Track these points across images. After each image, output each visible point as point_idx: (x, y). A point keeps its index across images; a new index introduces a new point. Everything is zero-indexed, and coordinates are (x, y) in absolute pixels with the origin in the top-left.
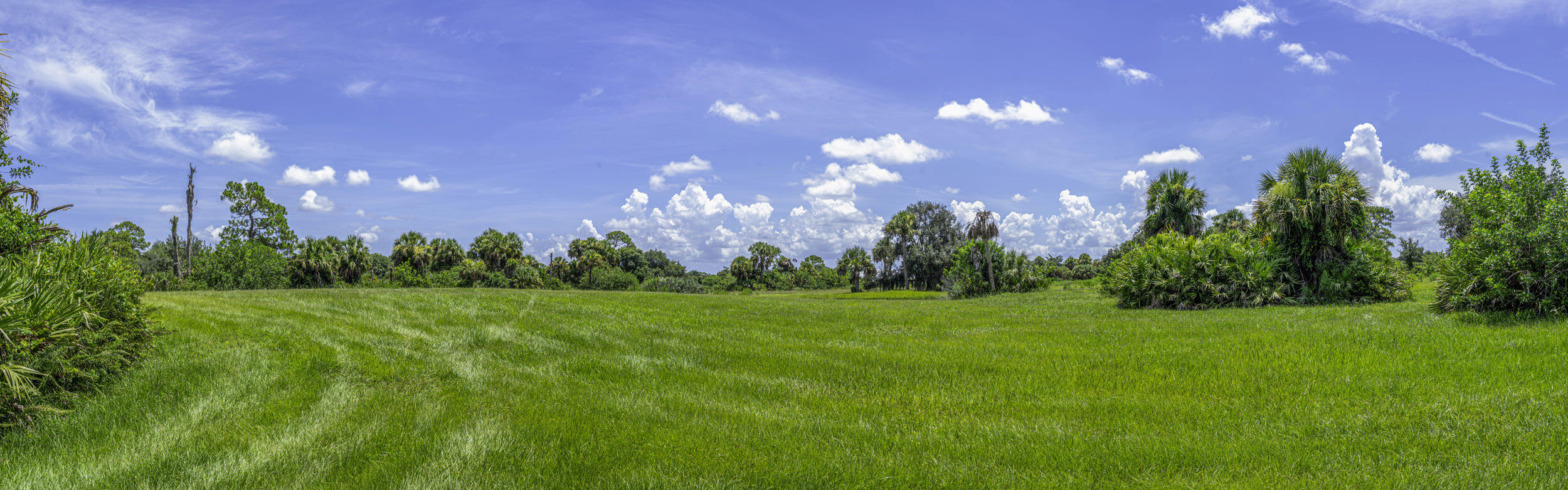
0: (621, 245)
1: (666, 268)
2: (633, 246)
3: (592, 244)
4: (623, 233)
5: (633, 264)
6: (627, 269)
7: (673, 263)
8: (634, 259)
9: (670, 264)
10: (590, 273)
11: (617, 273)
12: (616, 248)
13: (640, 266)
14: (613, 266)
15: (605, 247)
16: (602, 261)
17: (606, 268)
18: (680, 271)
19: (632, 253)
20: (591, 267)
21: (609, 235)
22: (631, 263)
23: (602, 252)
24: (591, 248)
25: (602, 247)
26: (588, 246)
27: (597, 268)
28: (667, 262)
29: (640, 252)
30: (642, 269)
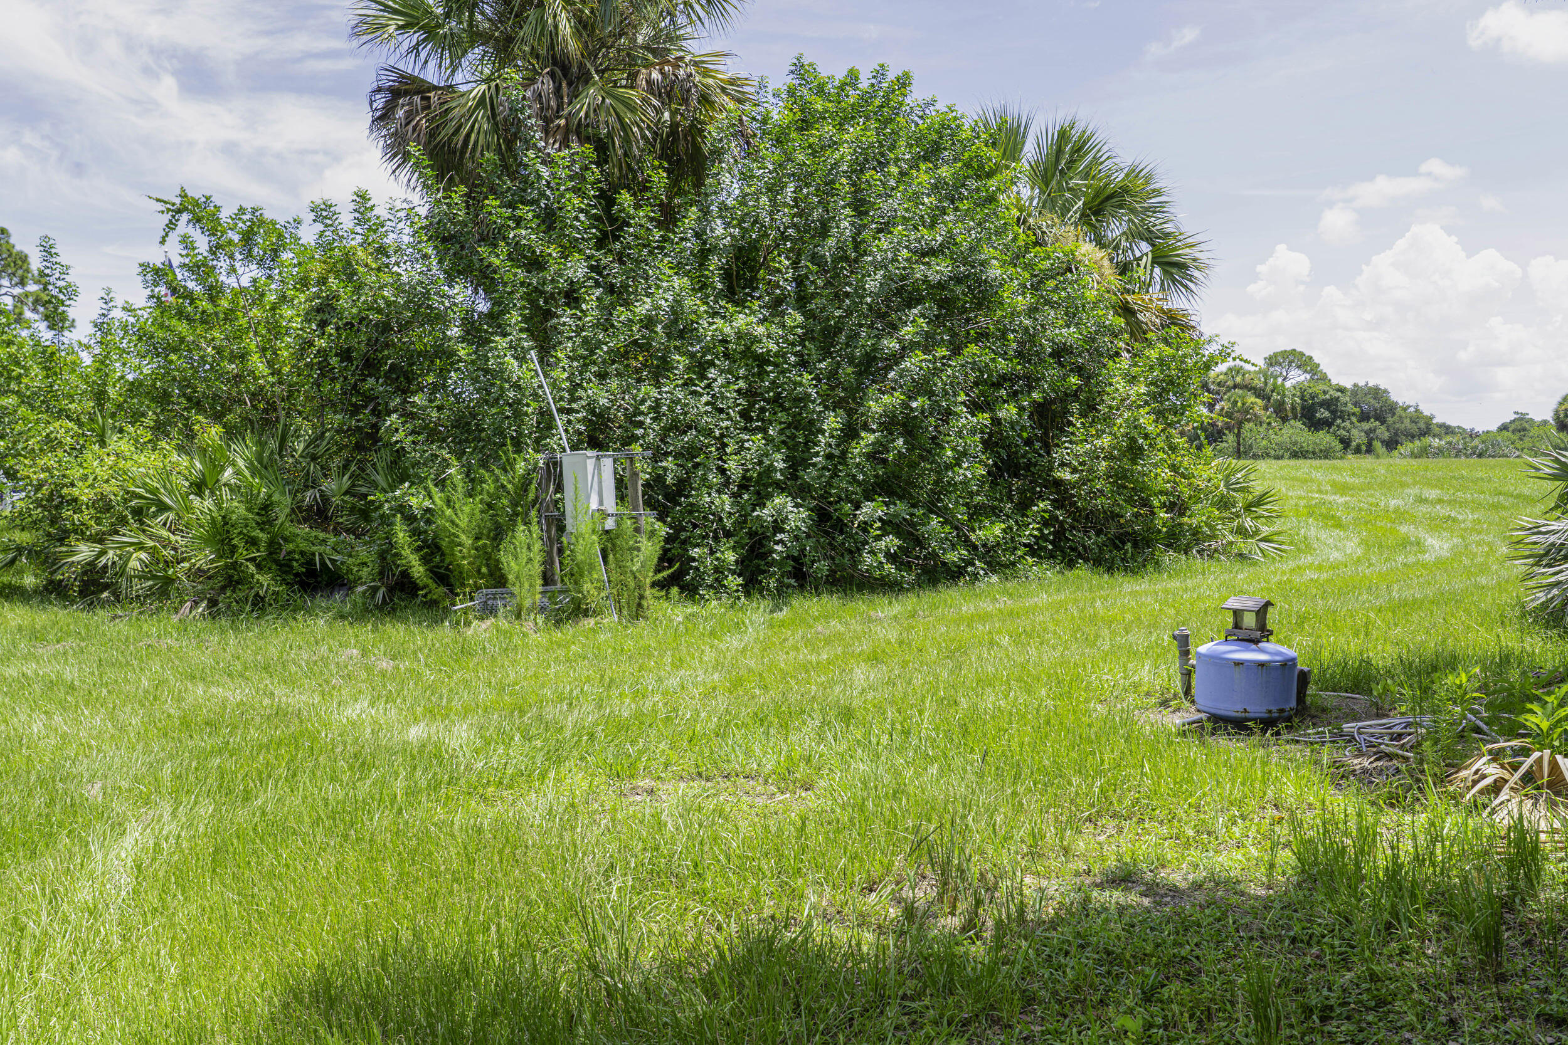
0: (1296, 377)
1: (1390, 420)
2: (1324, 378)
3: (1238, 379)
4: (1302, 354)
5: (1327, 414)
6: (1315, 424)
7: (1405, 409)
8: (1330, 404)
9: (1399, 411)
10: (1238, 435)
11: (1295, 432)
12: (1288, 384)
13: (1341, 417)
14: (1284, 419)
15: (1266, 384)
16: (1262, 412)
17: (1269, 424)
18: (1422, 425)
19: (1325, 393)
20: (1240, 424)
21: (1270, 358)
22: (1323, 414)
23: (1259, 393)
24: (1235, 386)
25: (1259, 383)
26: (1230, 383)
27: (1251, 425)
28: (1392, 408)
29: (1342, 390)
30: (1347, 423)
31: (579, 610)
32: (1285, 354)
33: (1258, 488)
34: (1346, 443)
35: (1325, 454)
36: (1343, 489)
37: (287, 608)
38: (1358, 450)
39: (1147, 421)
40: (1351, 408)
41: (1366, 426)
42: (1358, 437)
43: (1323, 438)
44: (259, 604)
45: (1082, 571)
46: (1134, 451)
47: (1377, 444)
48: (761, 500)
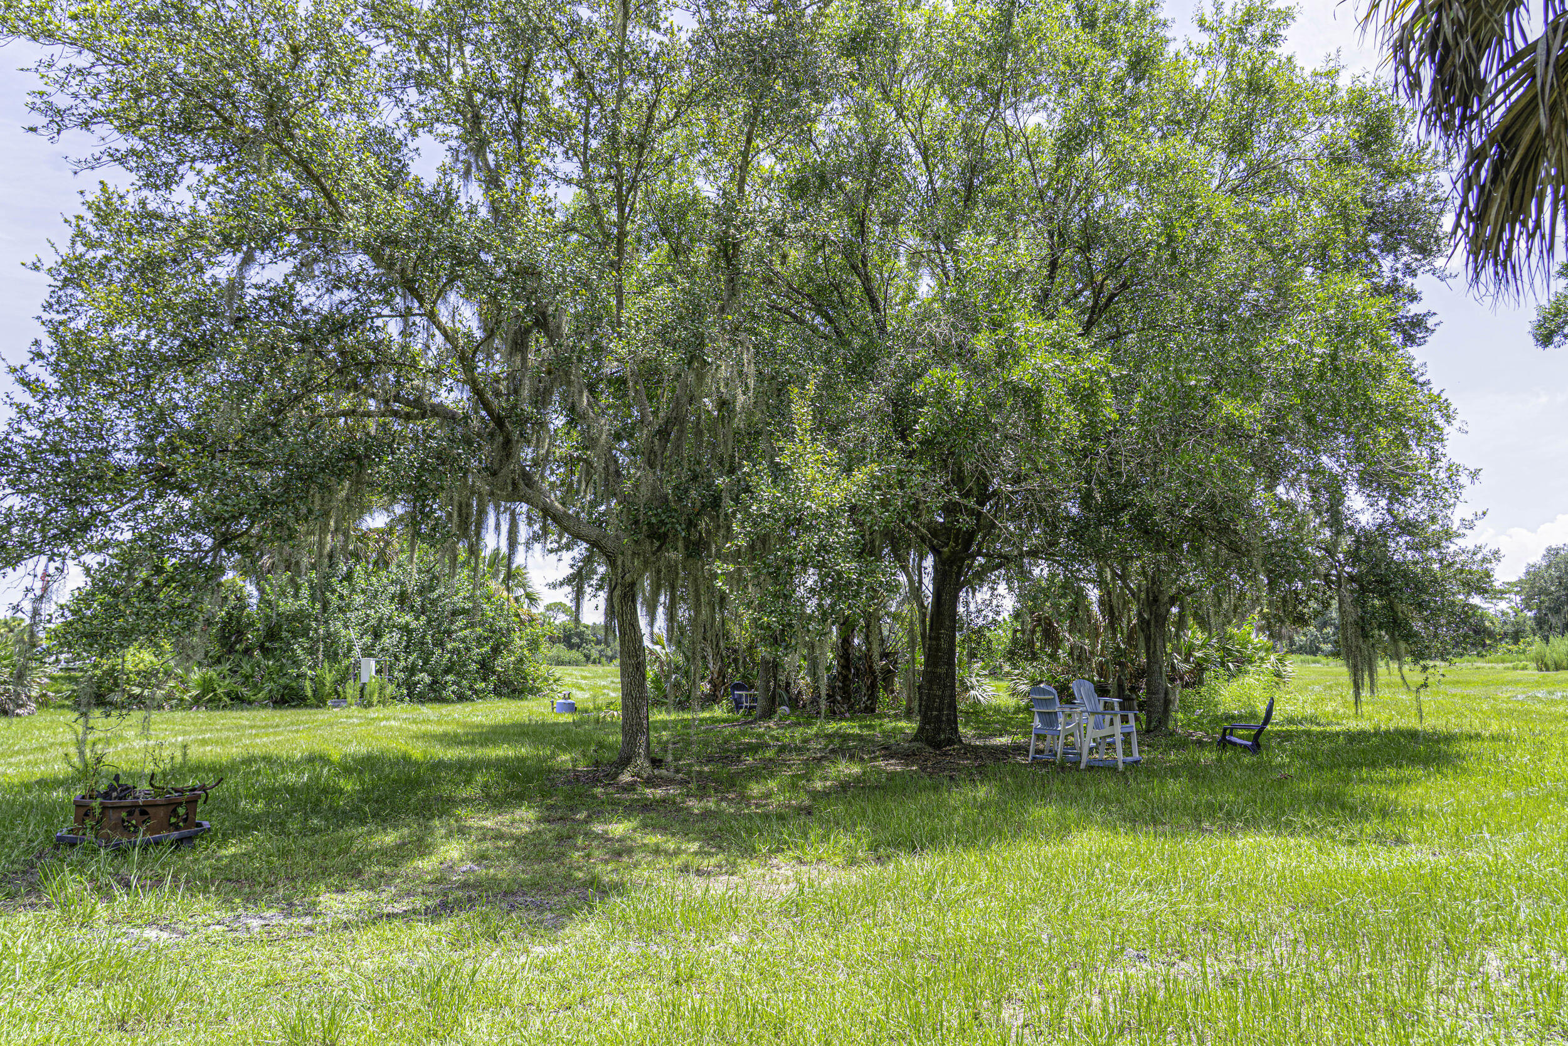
31: (370, 705)
32: (556, 604)
33: (558, 675)
34: (588, 657)
35: (576, 663)
36: (585, 678)
37: (232, 707)
38: (594, 662)
39: (526, 652)
40: (591, 637)
41: (599, 648)
42: (595, 654)
43: (575, 654)
44: (225, 707)
45: (504, 699)
46: (521, 661)
47: (603, 659)
48: (413, 675)
